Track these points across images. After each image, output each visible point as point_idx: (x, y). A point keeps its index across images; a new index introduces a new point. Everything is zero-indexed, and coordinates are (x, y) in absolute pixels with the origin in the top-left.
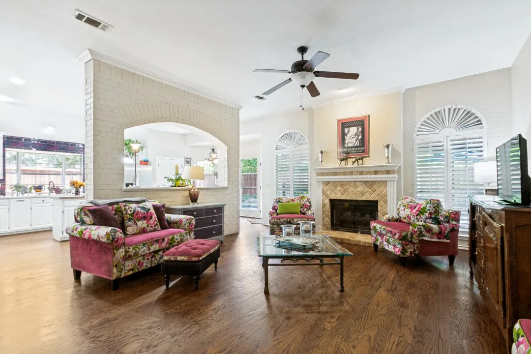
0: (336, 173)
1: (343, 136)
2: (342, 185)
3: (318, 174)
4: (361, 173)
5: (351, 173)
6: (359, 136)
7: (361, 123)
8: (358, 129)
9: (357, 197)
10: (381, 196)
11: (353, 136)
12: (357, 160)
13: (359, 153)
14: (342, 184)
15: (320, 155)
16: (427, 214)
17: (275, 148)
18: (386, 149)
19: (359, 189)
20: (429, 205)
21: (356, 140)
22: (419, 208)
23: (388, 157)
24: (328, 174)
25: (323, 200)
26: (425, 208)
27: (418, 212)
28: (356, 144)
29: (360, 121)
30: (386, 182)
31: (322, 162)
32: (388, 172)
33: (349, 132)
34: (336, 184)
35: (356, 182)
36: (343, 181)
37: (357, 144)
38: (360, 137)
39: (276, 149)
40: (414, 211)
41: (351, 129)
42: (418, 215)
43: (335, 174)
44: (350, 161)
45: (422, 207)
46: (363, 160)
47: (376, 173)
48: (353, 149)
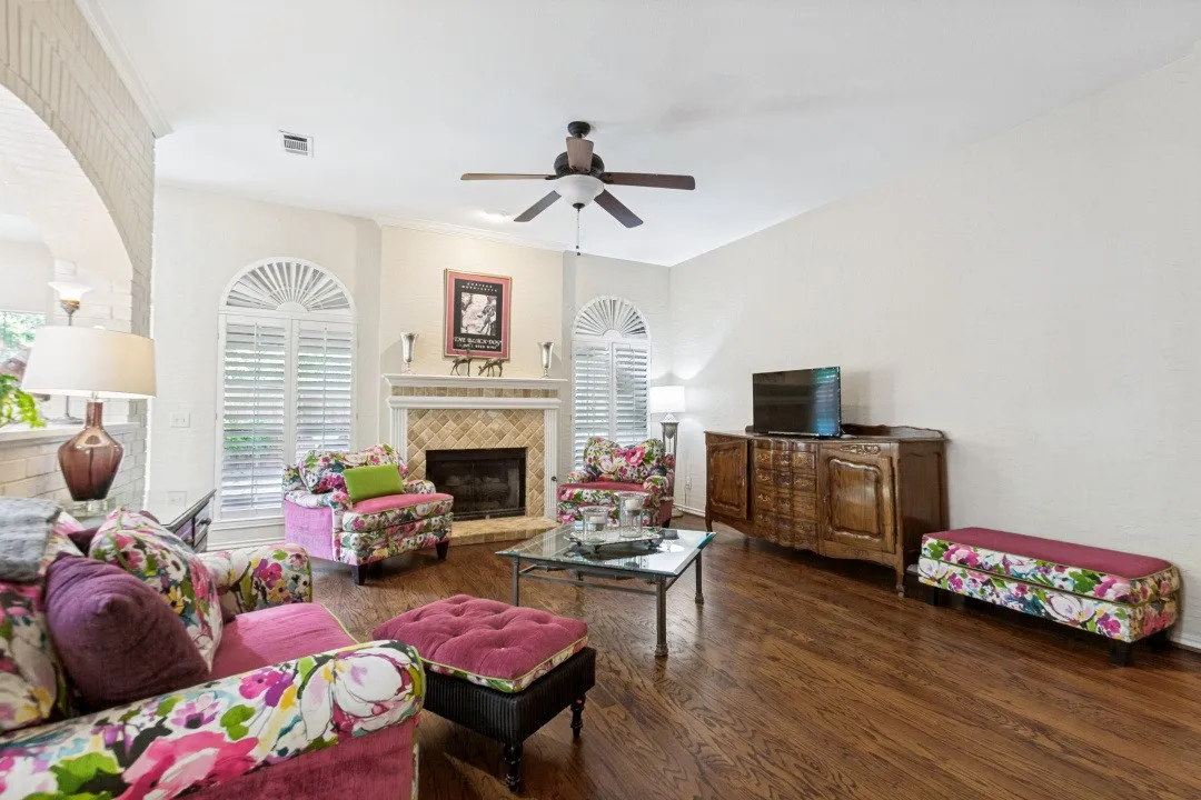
0: (444, 389)
1: (458, 308)
2: (458, 416)
3: (397, 391)
4: (500, 393)
5: (480, 392)
6: (490, 315)
7: (496, 290)
8: (490, 301)
9: (490, 442)
10: (535, 438)
11: (480, 314)
12: (490, 365)
13: (490, 350)
14: (458, 414)
15: (406, 344)
16: (654, 462)
17: (225, 299)
18: (544, 351)
19: (495, 426)
20: (655, 449)
21: (486, 323)
22: (642, 454)
23: (547, 367)
24: (428, 392)
25: (410, 455)
26: (650, 453)
27: (641, 461)
28: (484, 332)
29: (495, 286)
30: (542, 411)
31: (409, 361)
32: (546, 394)
33: (470, 302)
34: (444, 415)
35: (487, 410)
36: (459, 410)
37: (487, 331)
38: (493, 319)
39: (228, 304)
40: (634, 459)
41: (475, 296)
42: (642, 464)
43: (441, 391)
44: (475, 365)
45: (646, 452)
46: (501, 368)
47: (526, 393)
48: (479, 341)
